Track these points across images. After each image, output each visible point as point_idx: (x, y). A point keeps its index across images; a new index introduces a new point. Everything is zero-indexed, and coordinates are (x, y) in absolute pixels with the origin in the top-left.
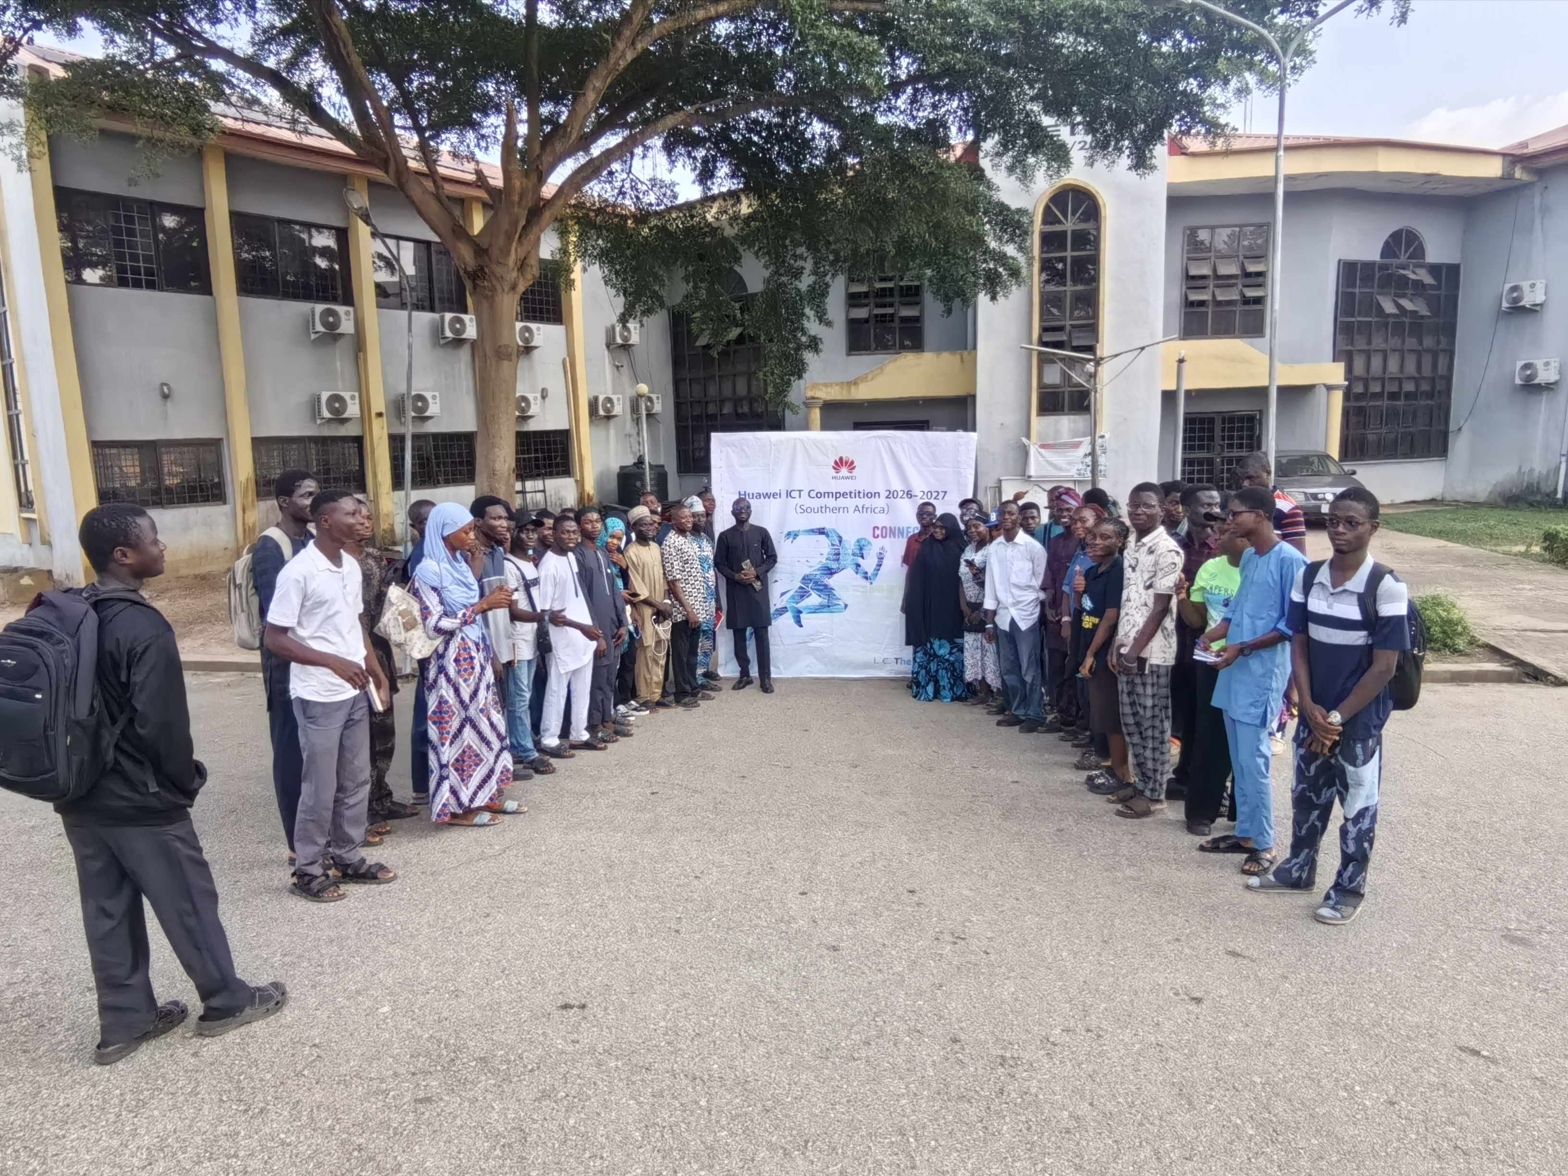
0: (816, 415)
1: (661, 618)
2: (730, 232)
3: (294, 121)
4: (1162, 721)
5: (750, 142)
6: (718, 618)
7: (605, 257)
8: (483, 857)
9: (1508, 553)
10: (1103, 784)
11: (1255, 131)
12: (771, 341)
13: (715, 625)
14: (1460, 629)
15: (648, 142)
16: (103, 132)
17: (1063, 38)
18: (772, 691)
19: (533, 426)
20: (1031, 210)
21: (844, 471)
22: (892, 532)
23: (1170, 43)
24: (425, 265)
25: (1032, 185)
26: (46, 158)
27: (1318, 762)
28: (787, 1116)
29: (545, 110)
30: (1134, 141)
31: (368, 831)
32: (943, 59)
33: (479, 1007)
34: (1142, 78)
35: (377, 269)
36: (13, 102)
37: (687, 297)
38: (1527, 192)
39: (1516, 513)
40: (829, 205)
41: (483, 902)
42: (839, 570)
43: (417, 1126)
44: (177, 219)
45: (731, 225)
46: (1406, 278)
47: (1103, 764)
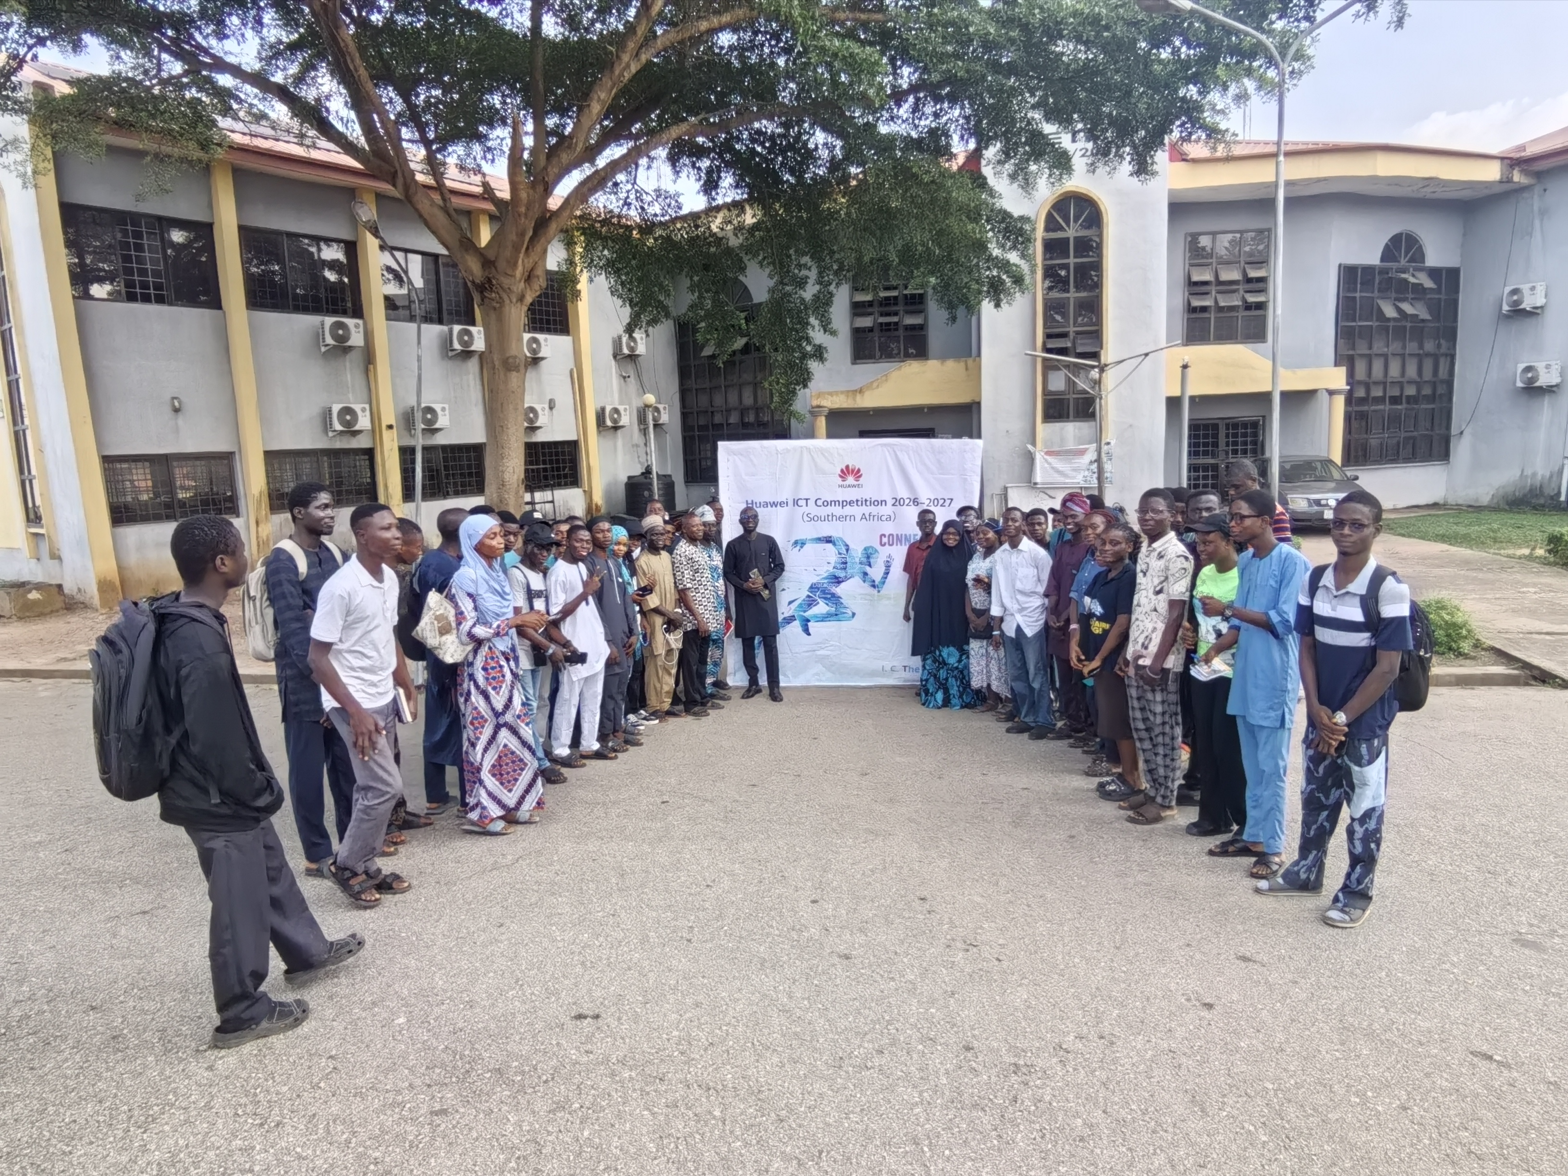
0: (821, 423)
1: (672, 628)
2: (734, 242)
3: (302, 136)
4: (1172, 728)
5: (754, 152)
6: (727, 626)
7: (612, 267)
8: (495, 867)
9: (1514, 557)
10: (1114, 791)
11: (1255, 137)
12: (776, 350)
13: (724, 634)
14: (1464, 632)
15: (653, 153)
16: (112, 150)
17: (1063, 47)
18: (781, 700)
19: (541, 437)
20: (1033, 218)
21: (851, 480)
22: (897, 539)
23: (1169, 50)
24: (432, 278)
25: (1034, 193)
26: (52, 175)
27: (1327, 762)
28: (800, 1126)
29: (551, 122)
30: (1134, 147)
32: (944, 67)
33: (494, 1018)
34: (1142, 85)
35: (386, 281)
36: (17, 119)
37: (692, 307)
38: (1525, 195)
39: (1517, 516)
40: (832, 215)
41: (497, 911)
42: (846, 578)
43: (433, 1139)
44: (185, 234)
45: (736, 235)
46: (1406, 281)
47: (1114, 770)
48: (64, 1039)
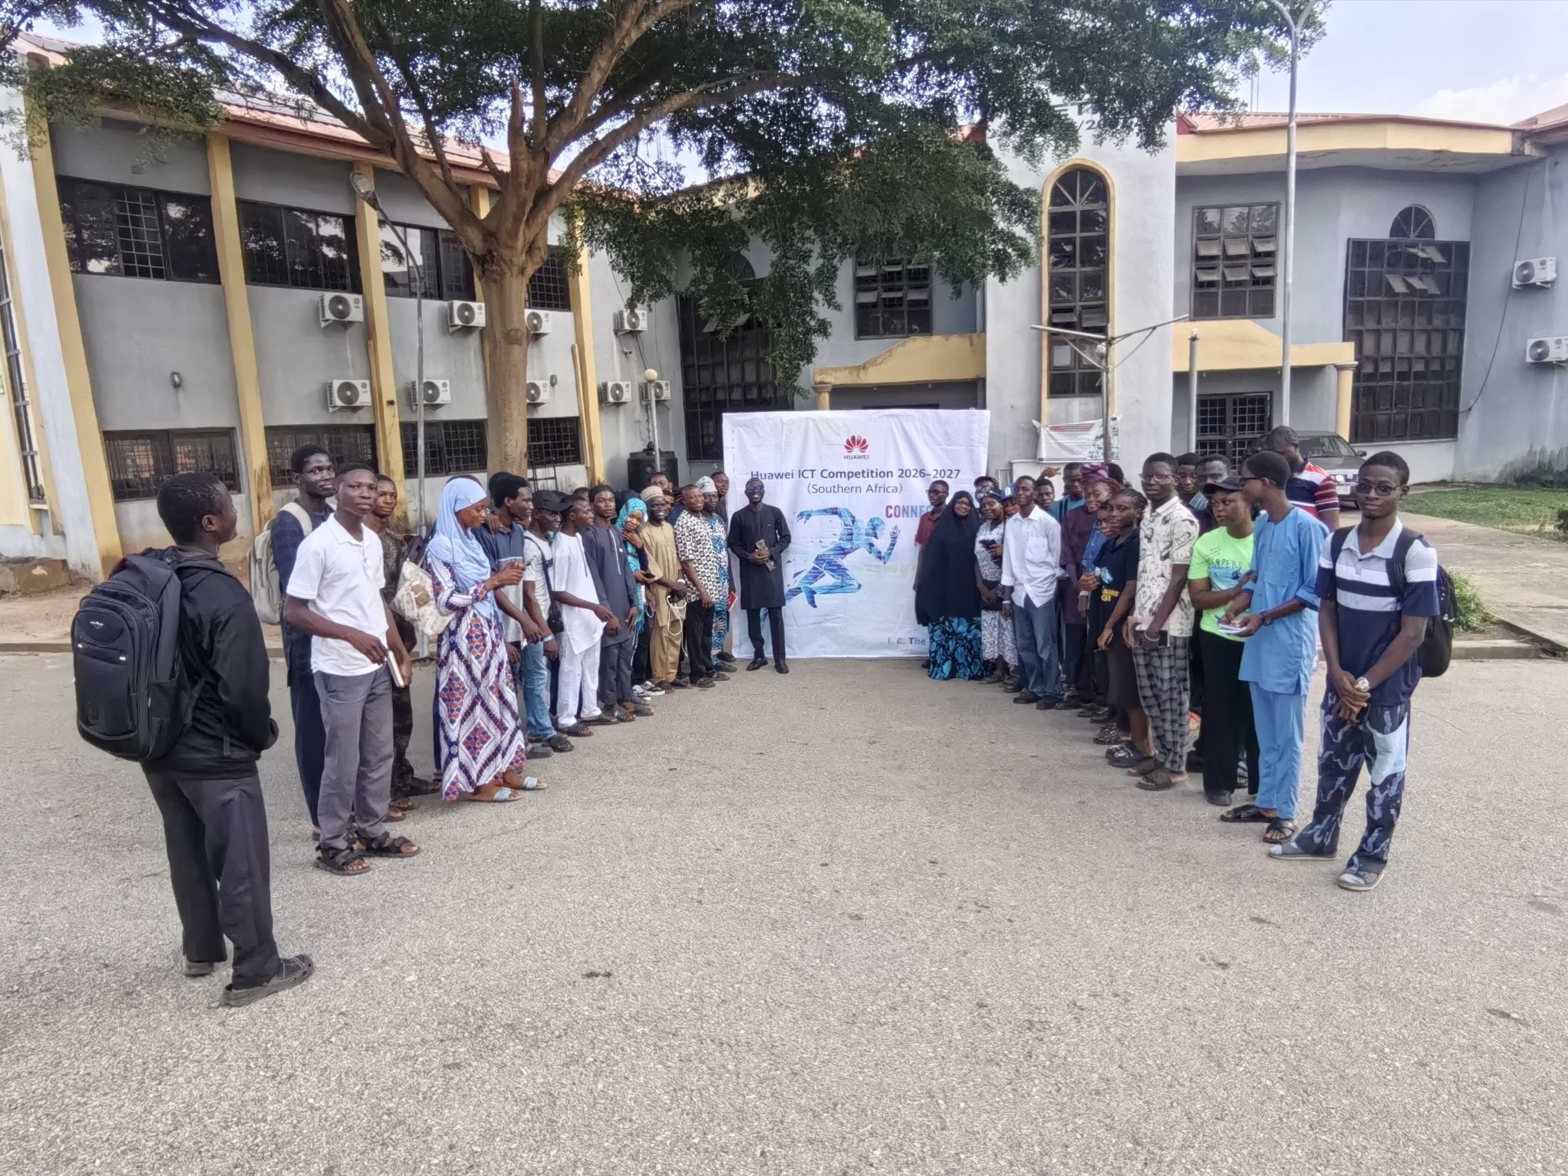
0: (826, 397)
1: (676, 598)
2: (737, 215)
3: (299, 107)
4: (1180, 693)
5: (755, 123)
6: (732, 599)
7: (613, 241)
8: (505, 831)
9: (1522, 532)
10: (1123, 757)
11: (1262, 110)
12: (779, 325)
13: (729, 606)
14: (1473, 606)
15: (653, 125)
16: (109, 123)
17: (1071, 15)
18: (787, 672)
19: (543, 413)
20: (1039, 190)
21: (856, 451)
22: (905, 511)
23: (1178, 18)
24: (432, 252)
25: (1040, 165)
26: (48, 147)
27: (1346, 728)
28: (816, 1079)
29: (551, 93)
30: (1142, 117)
31: (391, 807)
32: (950, 35)
33: (505, 976)
34: (1150, 53)
35: (385, 258)
36: (13, 90)
37: (695, 282)
38: (1536, 168)
39: (1528, 492)
40: (835, 189)
41: (506, 874)
42: (852, 550)
43: (447, 1090)
44: (183, 209)
45: (738, 208)
46: (1415, 256)
47: (1124, 738)
48: (78, 995)
